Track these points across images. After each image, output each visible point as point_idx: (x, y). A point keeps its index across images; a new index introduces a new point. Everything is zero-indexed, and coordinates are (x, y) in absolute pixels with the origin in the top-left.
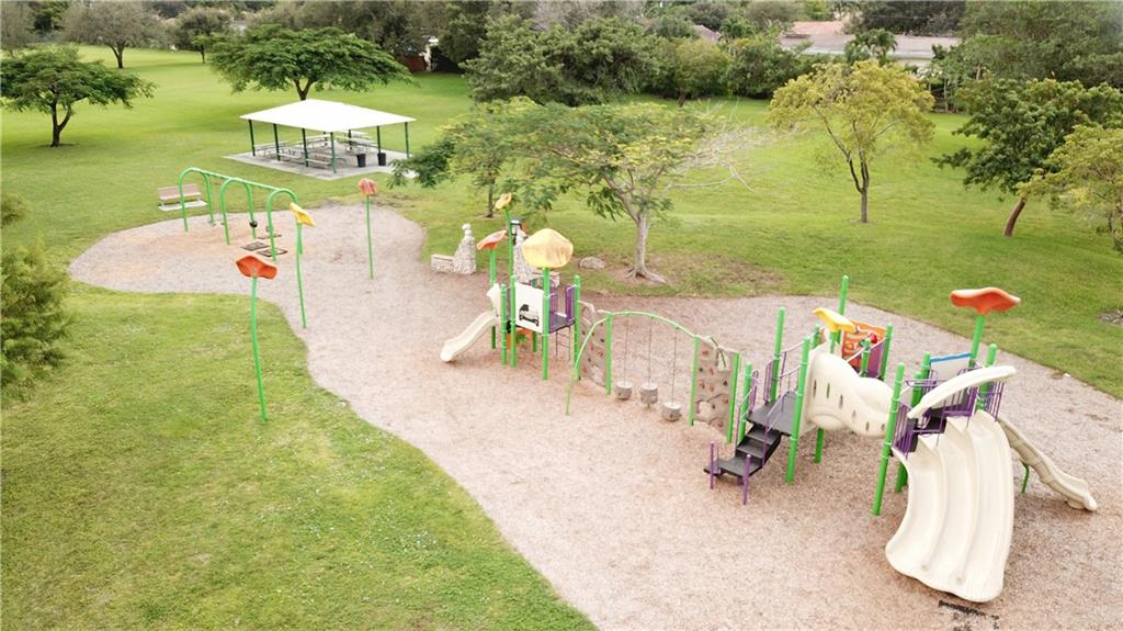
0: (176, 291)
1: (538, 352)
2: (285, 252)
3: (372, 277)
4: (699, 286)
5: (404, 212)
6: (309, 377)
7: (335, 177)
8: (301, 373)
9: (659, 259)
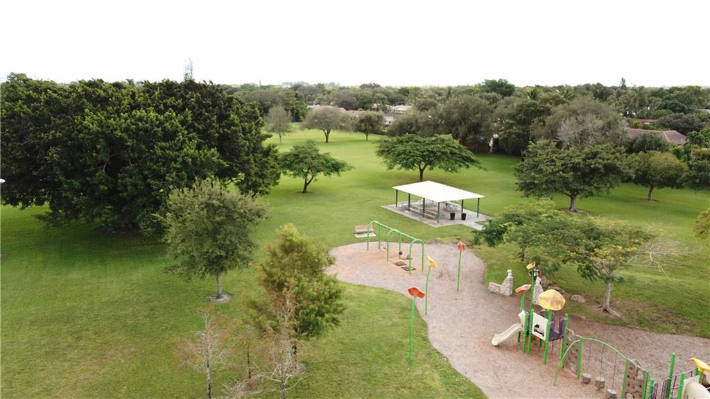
0: (366, 284)
1: (542, 348)
2: (415, 269)
3: (458, 290)
4: (640, 323)
5: (475, 252)
6: (429, 342)
7: (438, 226)
8: (425, 339)
9: (618, 302)
